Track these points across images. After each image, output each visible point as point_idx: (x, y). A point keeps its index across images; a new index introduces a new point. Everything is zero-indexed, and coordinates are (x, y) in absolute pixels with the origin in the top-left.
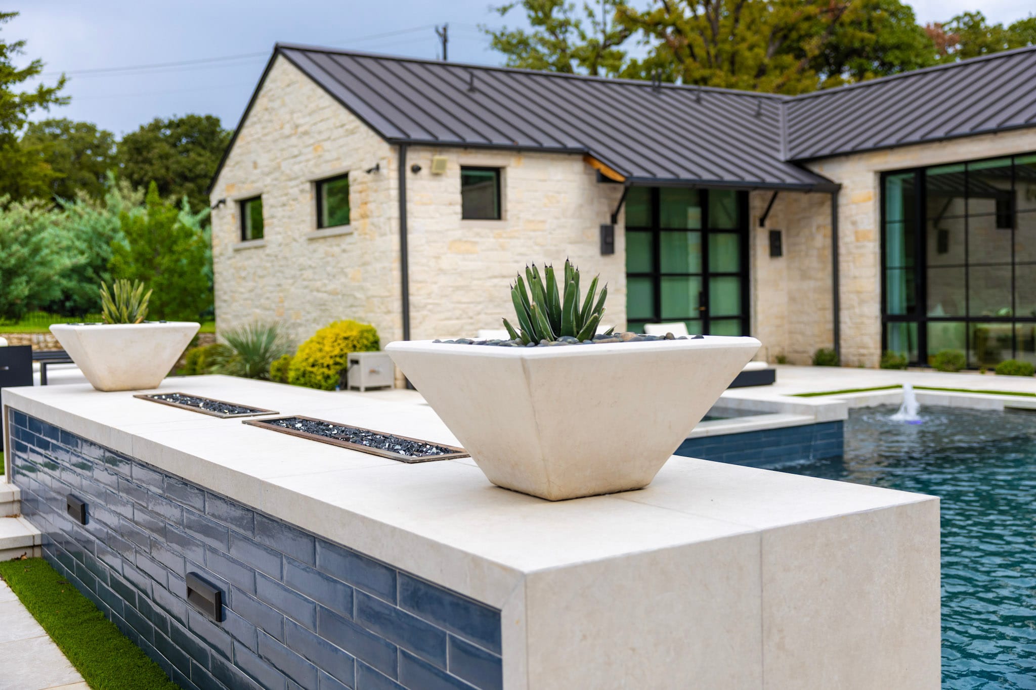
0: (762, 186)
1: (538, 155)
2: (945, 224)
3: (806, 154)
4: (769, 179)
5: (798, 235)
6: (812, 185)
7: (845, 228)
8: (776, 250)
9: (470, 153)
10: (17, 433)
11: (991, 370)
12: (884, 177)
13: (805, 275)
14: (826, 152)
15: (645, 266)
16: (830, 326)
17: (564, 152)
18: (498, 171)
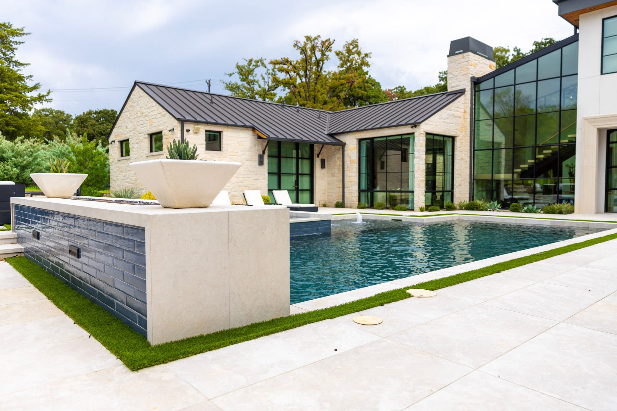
0: (318, 142)
1: (235, 127)
2: (384, 158)
3: (334, 132)
4: (320, 140)
5: (331, 161)
6: (335, 143)
7: (347, 159)
8: (323, 166)
9: (209, 126)
10: (16, 213)
11: (393, 209)
12: (360, 141)
13: (333, 176)
14: (341, 131)
15: (275, 170)
16: (341, 194)
17: (245, 127)
18: (220, 133)
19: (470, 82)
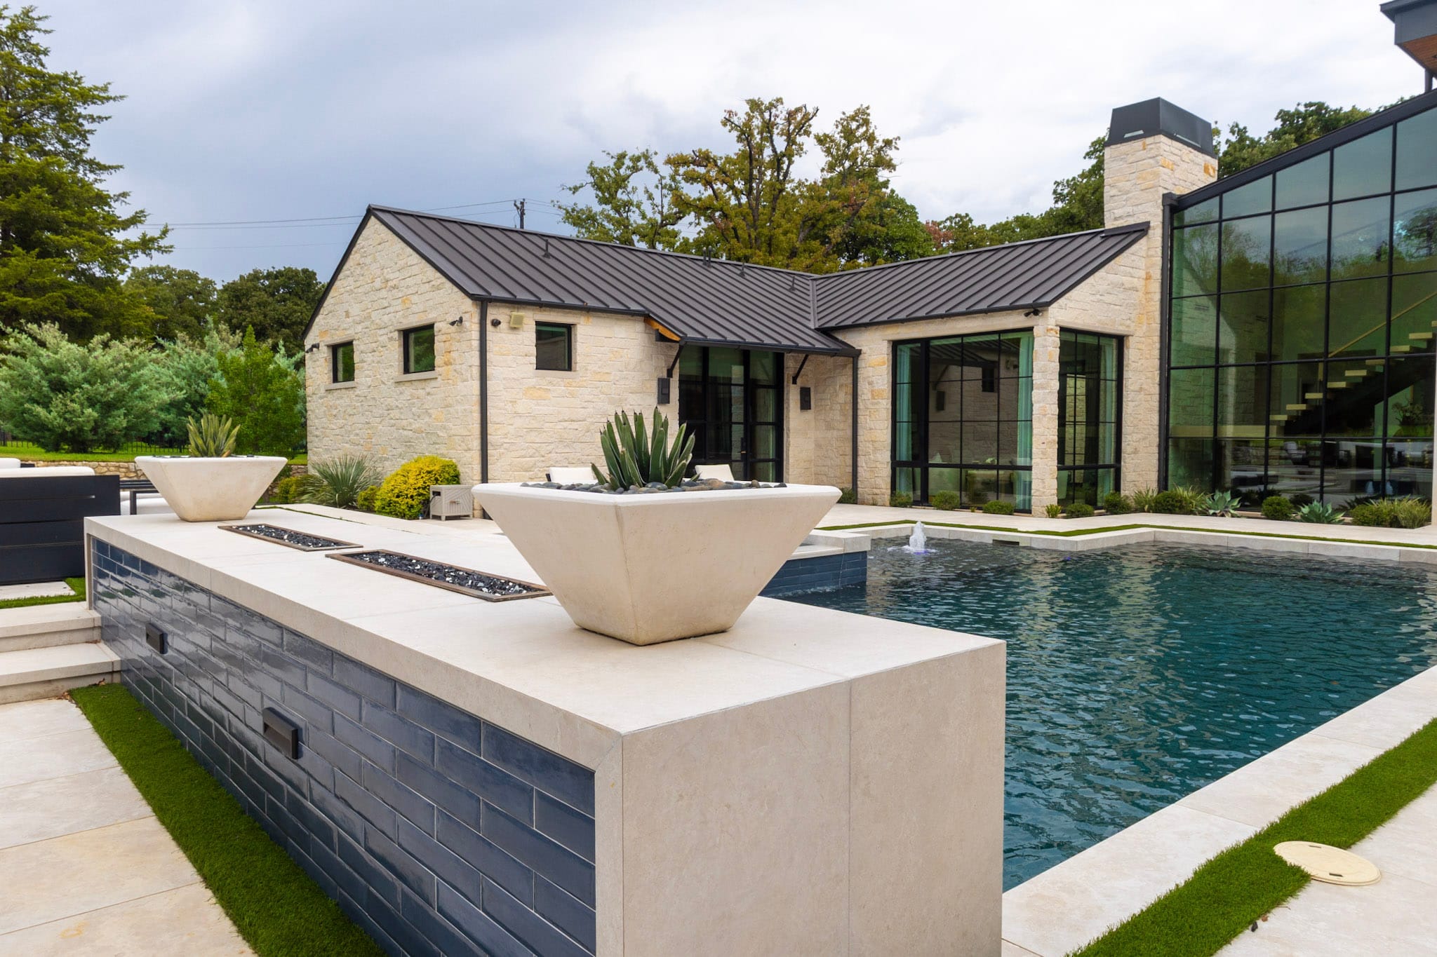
0: (795, 349)
1: (605, 315)
2: (944, 387)
3: (833, 324)
4: (802, 344)
5: (824, 392)
6: (838, 350)
7: (863, 388)
8: (805, 405)
9: (545, 311)
10: (99, 561)
11: (979, 509)
12: (896, 345)
13: (829, 427)
14: (849, 322)
16: (850, 469)
17: (627, 313)
18: (569, 327)
19: (1162, 207)
